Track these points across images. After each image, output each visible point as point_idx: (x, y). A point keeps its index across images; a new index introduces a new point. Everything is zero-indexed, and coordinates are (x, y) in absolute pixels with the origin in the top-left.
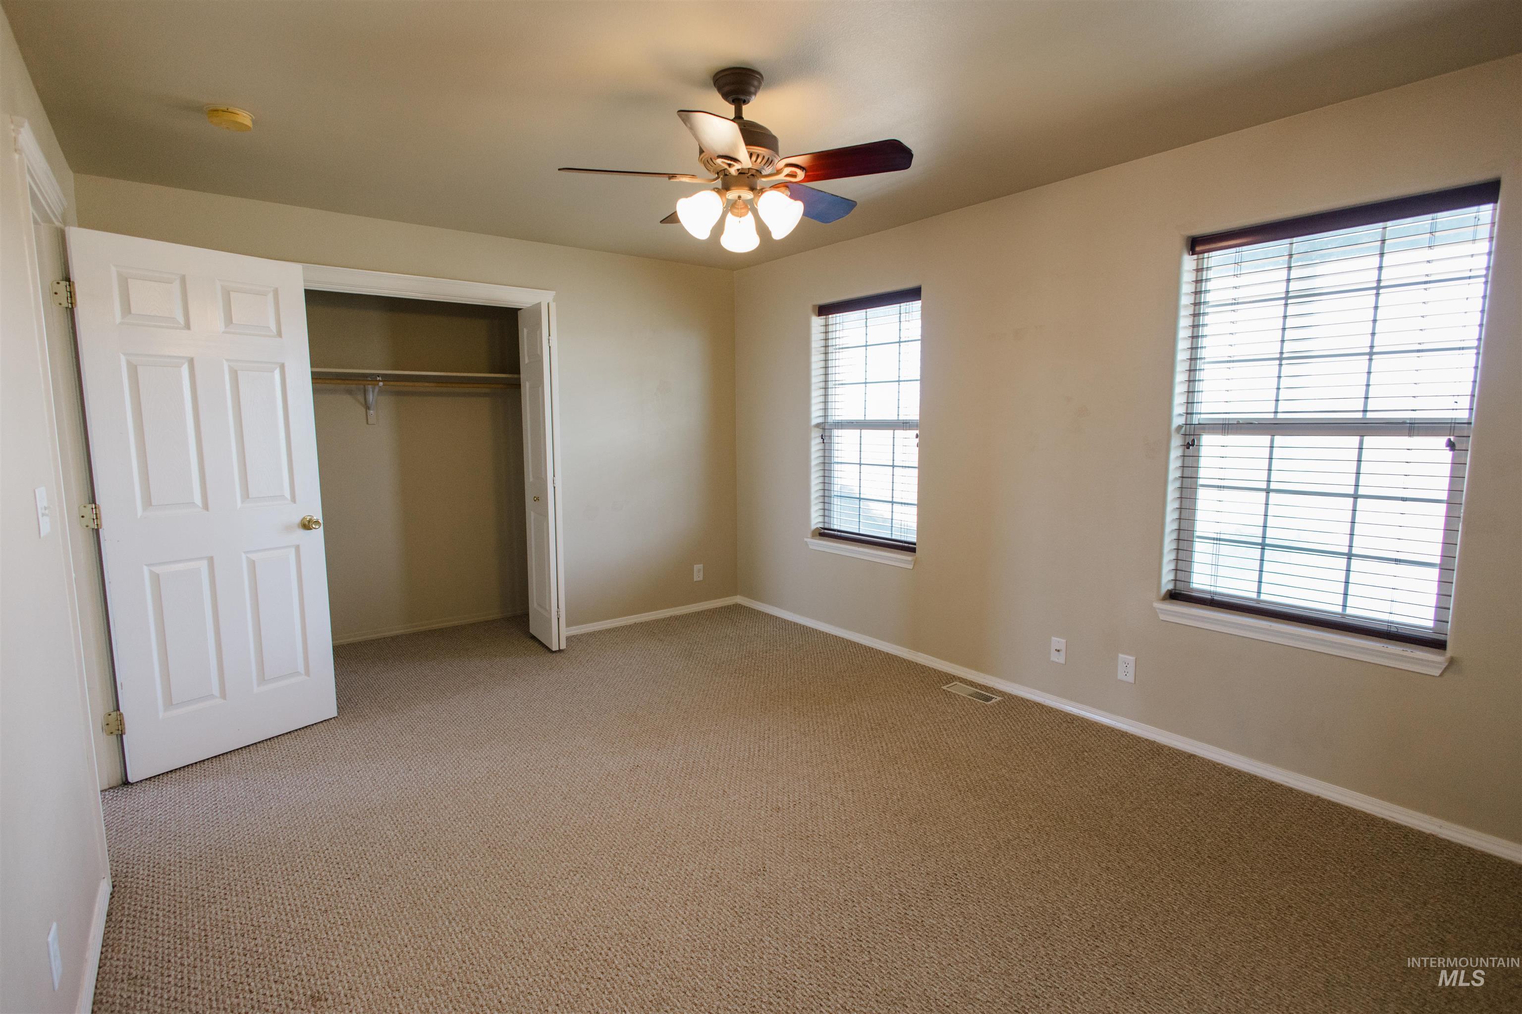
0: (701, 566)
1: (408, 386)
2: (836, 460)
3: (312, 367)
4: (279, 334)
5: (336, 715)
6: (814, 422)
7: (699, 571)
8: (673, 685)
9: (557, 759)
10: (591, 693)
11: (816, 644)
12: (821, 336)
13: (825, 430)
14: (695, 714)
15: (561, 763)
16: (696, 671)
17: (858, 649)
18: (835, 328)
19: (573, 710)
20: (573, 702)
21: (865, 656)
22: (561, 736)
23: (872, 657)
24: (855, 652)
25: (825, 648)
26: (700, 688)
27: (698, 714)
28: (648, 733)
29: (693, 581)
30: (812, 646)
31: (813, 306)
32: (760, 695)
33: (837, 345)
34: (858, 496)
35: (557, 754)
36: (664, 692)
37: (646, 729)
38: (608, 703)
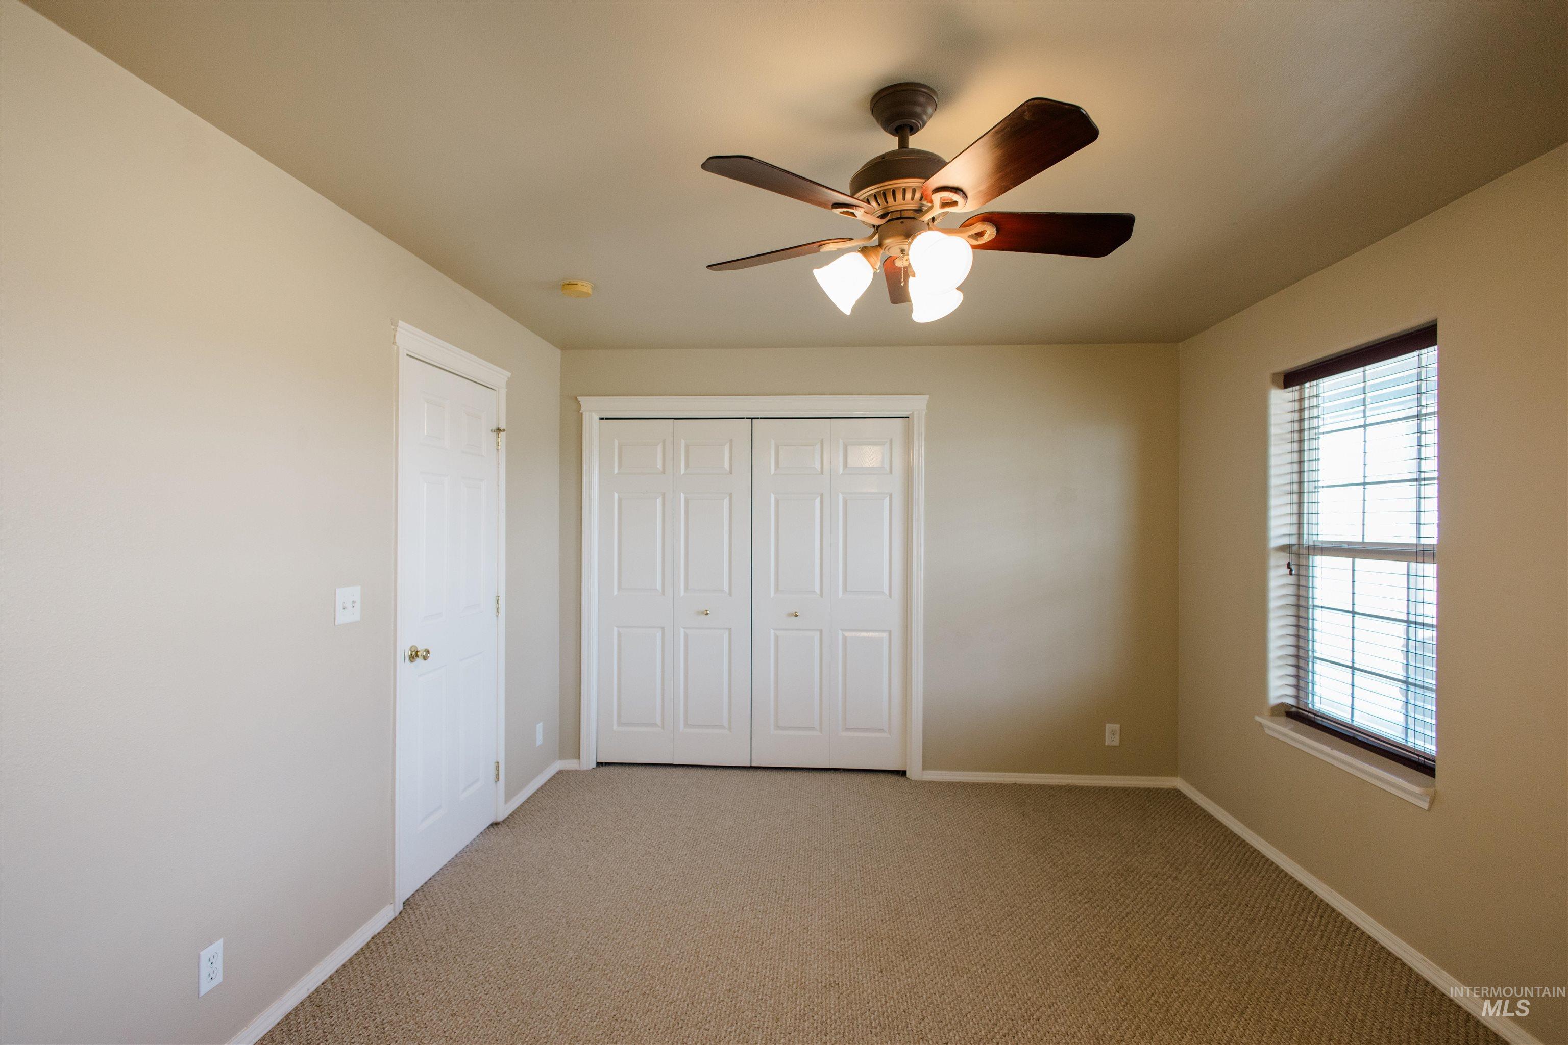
0: (1117, 727)
2: (1317, 603)
6: (1274, 543)
7: (1113, 732)
8: (982, 884)
9: (772, 934)
10: (881, 861)
11: (1253, 887)
12: (1289, 417)
13: (1298, 555)
14: (971, 937)
15: (771, 941)
16: (1030, 874)
17: (1324, 921)
18: (1314, 402)
19: (844, 876)
20: (855, 865)
21: (1329, 939)
22: (803, 906)
23: (1342, 944)
24: (1315, 925)
25: (1263, 900)
26: (1012, 900)
27: (976, 938)
28: (891, 942)
29: (1106, 744)
30: (1242, 890)
31: (1274, 374)
32: (1085, 943)
33: (1318, 428)
34: (1350, 664)
35: (777, 927)
36: (963, 889)
37: (894, 935)
38: (888, 881)
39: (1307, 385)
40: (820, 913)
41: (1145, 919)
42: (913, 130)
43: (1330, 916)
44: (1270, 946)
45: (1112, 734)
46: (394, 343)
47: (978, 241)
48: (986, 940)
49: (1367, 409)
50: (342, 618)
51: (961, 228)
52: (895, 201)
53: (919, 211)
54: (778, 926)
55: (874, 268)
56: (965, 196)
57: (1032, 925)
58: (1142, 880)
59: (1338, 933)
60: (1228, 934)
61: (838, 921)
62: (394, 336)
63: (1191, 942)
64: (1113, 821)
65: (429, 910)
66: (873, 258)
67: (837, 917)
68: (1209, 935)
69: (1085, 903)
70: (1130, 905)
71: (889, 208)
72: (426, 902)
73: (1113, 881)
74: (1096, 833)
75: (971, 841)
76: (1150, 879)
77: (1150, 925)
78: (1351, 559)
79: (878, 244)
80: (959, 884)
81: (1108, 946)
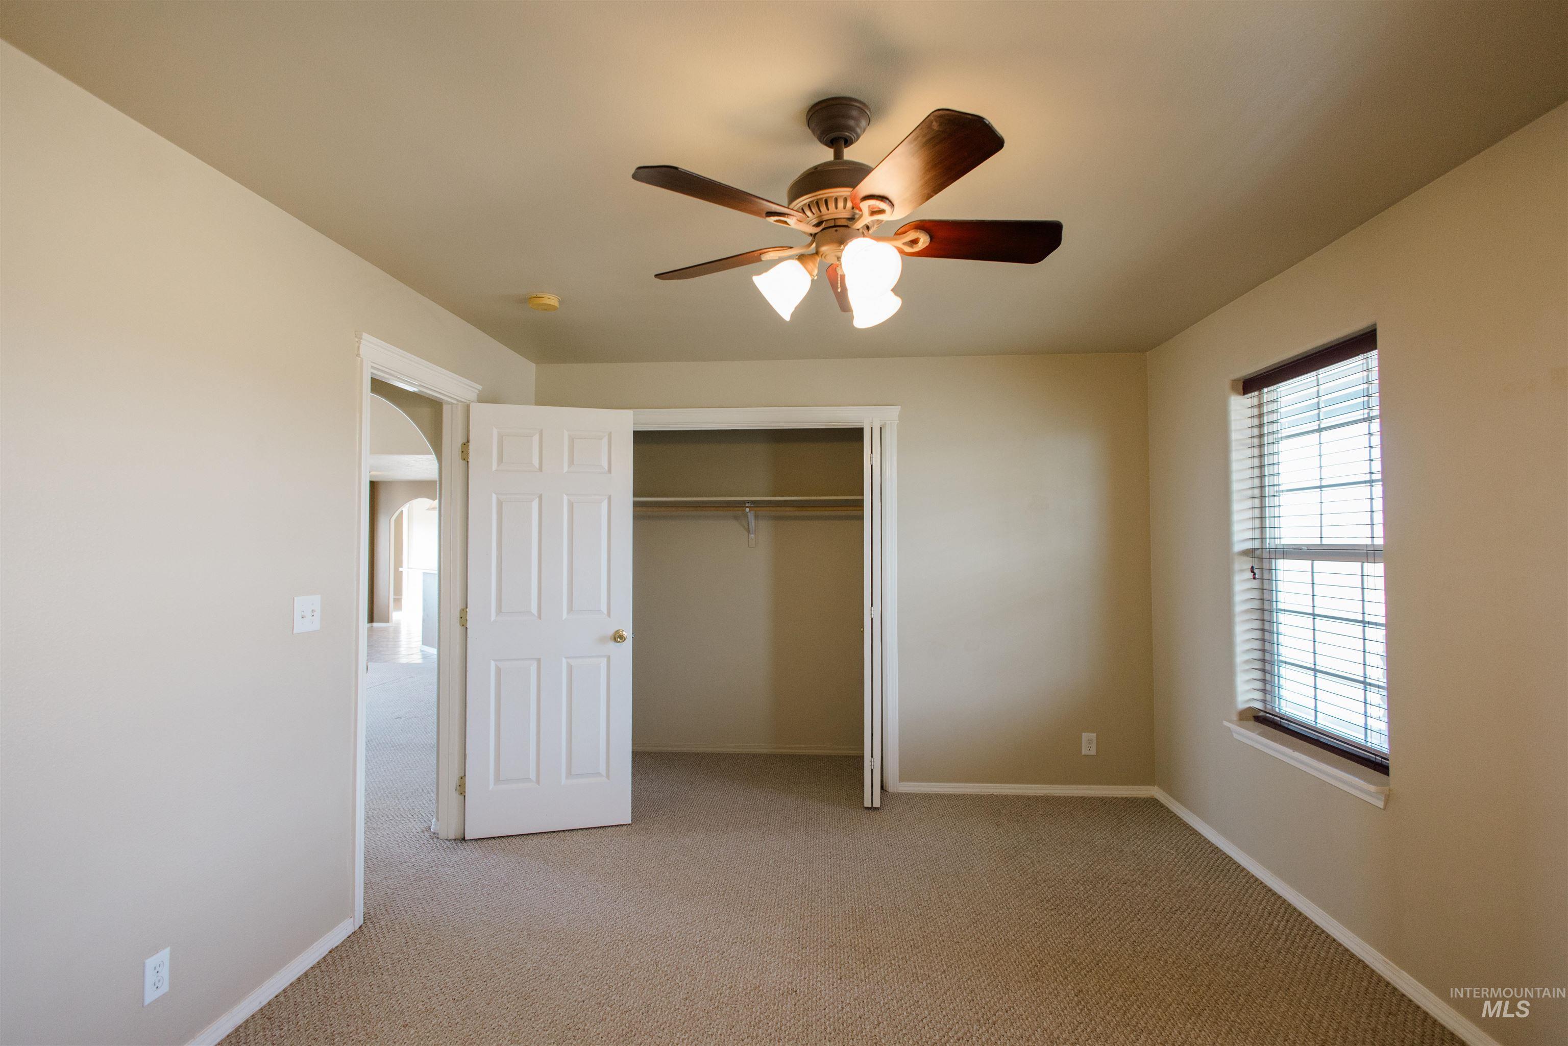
0: (1093, 735)
1: (789, 511)
2: (1281, 606)
3: (634, 496)
4: (610, 471)
5: (628, 820)
6: (1238, 547)
7: (1090, 742)
8: (949, 892)
9: (734, 943)
10: (850, 871)
11: (1221, 893)
12: (1249, 422)
13: (1261, 559)
14: (935, 944)
15: (732, 950)
16: (998, 882)
17: (1290, 925)
18: (1273, 407)
19: (812, 886)
20: (823, 876)
21: (1293, 942)
22: (768, 915)
23: (1305, 947)
24: (1281, 928)
25: (1230, 905)
26: (978, 908)
27: (939, 945)
28: (853, 950)
29: (1083, 753)
30: (1210, 895)
31: (1234, 381)
32: (1048, 949)
33: (1277, 432)
34: (1312, 666)
35: (740, 937)
36: (930, 898)
37: (857, 943)
38: (855, 890)
39: (1265, 390)
40: (784, 922)
41: (1110, 925)
42: (848, 142)
43: (1296, 920)
44: (1233, 950)
45: (1088, 744)
46: (358, 355)
47: (913, 248)
48: (949, 947)
49: (1321, 413)
50: (301, 626)
51: (896, 236)
52: (828, 210)
53: (852, 219)
54: (741, 935)
55: (811, 275)
56: (892, 204)
57: (996, 932)
58: (1111, 886)
59: (1303, 936)
60: (1192, 938)
61: (801, 930)
62: (358, 348)
63: (1154, 947)
64: (1087, 830)
65: (390, 924)
66: (810, 265)
67: (801, 926)
68: (1173, 940)
69: (1051, 910)
70: (1097, 912)
71: (823, 217)
72: (387, 916)
73: (1082, 888)
74: (1069, 842)
75: (942, 851)
76: (1119, 886)
77: (1115, 931)
78: (1310, 562)
79: (815, 252)
80: (927, 893)
81: (1071, 951)
